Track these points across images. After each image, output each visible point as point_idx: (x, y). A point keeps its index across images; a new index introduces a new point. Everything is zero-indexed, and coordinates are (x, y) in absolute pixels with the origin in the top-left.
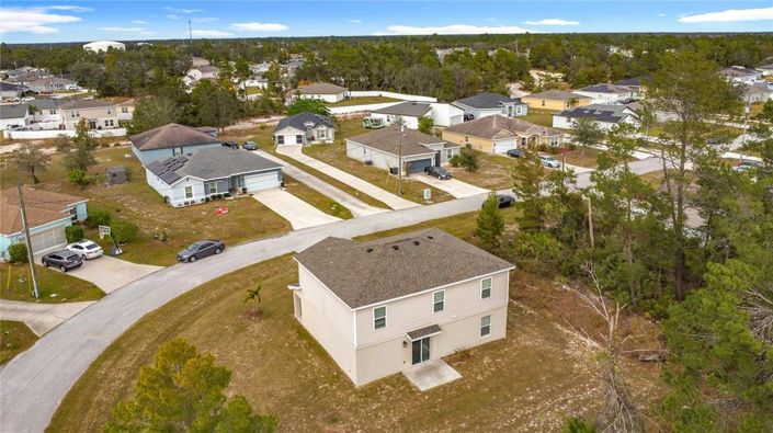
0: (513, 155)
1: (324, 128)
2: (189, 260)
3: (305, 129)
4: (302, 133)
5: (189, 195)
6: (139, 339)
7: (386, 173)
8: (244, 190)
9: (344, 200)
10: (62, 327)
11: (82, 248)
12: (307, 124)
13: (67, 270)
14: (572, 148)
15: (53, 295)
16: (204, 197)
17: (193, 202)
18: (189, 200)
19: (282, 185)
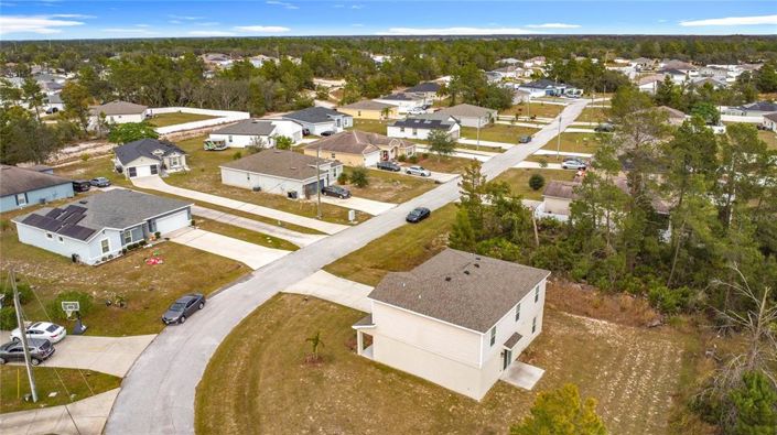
0: (383, 168)
1: (177, 155)
2: (180, 321)
3: (156, 158)
4: (157, 163)
5: (106, 249)
6: (219, 417)
7: (282, 197)
8: (158, 235)
9: (272, 231)
10: (110, 427)
11: (42, 333)
12: (155, 152)
13: (40, 362)
14: (425, 156)
15: (53, 394)
16: (121, 249)
17: (111, 256)
18: (107, 254)
19: (193, 223)
